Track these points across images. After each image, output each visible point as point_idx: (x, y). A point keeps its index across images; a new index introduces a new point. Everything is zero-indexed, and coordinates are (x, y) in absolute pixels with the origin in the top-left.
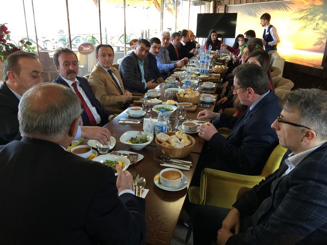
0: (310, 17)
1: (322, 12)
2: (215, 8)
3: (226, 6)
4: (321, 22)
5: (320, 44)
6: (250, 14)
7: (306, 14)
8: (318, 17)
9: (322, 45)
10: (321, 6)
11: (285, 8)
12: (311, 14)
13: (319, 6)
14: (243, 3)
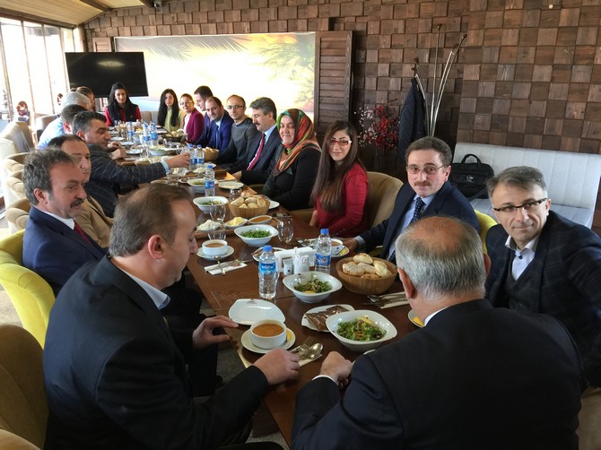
0: (280, 61)
1: (298, 54)
2: (86, 41)
3: (112, 39)
4: (298, 68)
5: (304, 100)
6: (168, 54)
7: (273, 56)
8: (293, 61)
9: (307, 101)
10: (295, 45)
11: (234, 46)
12: (281, 56)
13: (291, 45)
14: (149, 34)
